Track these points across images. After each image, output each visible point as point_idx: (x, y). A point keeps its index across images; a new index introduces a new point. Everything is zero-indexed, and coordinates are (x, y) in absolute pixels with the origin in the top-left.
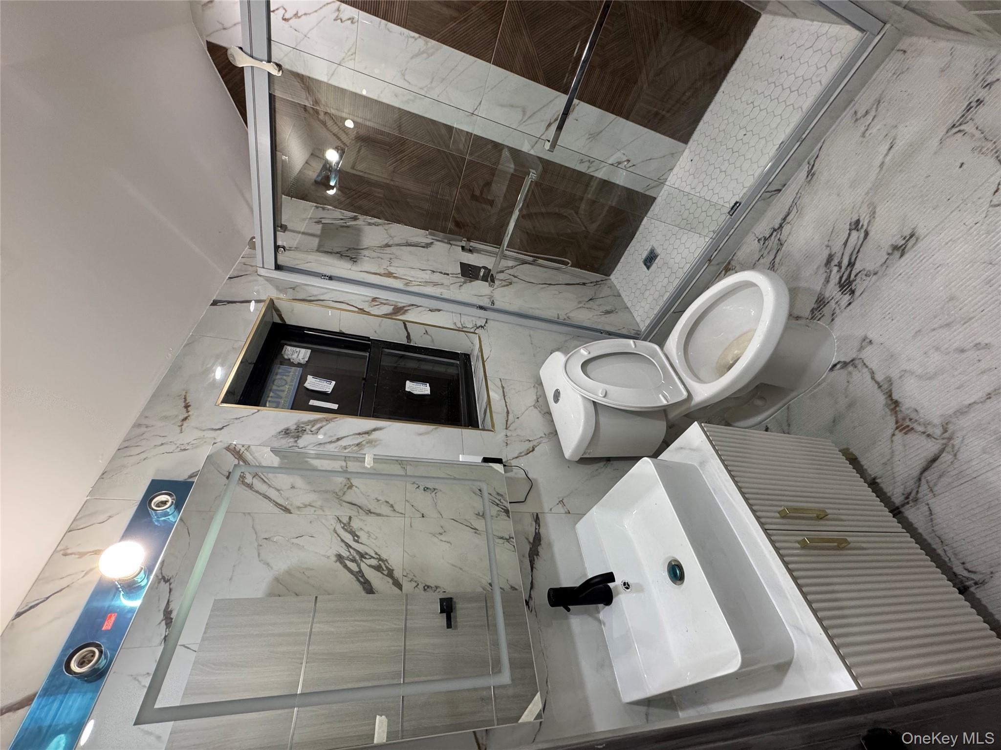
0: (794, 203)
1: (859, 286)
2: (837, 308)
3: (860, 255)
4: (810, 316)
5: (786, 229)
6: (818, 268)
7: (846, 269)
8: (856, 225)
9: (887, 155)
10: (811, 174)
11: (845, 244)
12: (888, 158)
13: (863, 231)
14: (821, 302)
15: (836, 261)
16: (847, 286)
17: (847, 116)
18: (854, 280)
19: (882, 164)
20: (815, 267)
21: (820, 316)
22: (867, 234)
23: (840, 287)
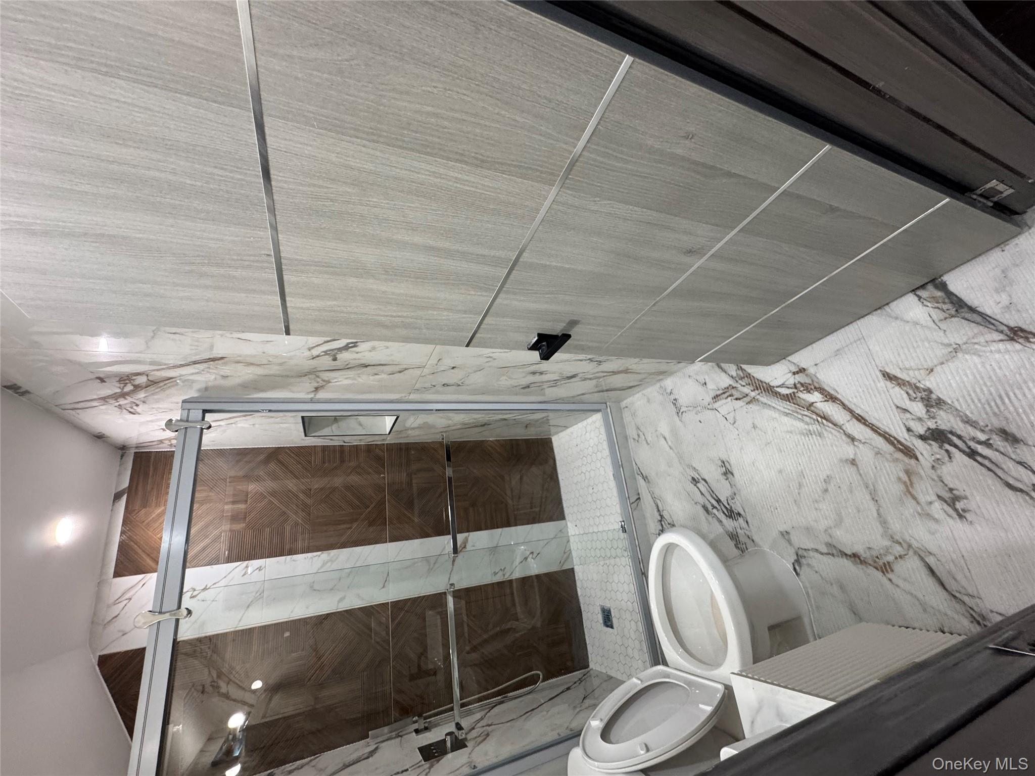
0: (654, 498)
1: (738, 508)
2: (745, 531)
3: (715, 492)
4: (741, 552)
5: (665, 514)
6: (707, 519)
7: (719, 505)
8: (695, 481)
9: (667, 442)
10: (645, 478)
11: (702, 494)
12: (670, 443)
13: (701, 480)
14: (734, 536)
15: (710, 508)
16: (732, 514)
17: (631, 443)
18: (731, 507)
19: (671, 448)
20: (705, 520)
21: (744, 546)
22: (705, 480)
23: (730, 518)
